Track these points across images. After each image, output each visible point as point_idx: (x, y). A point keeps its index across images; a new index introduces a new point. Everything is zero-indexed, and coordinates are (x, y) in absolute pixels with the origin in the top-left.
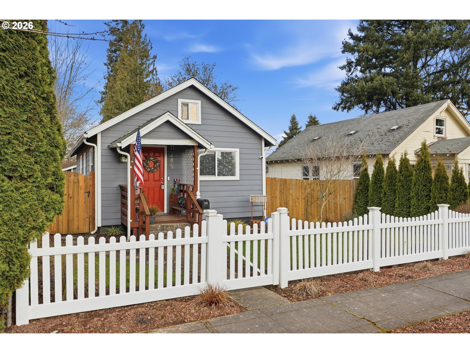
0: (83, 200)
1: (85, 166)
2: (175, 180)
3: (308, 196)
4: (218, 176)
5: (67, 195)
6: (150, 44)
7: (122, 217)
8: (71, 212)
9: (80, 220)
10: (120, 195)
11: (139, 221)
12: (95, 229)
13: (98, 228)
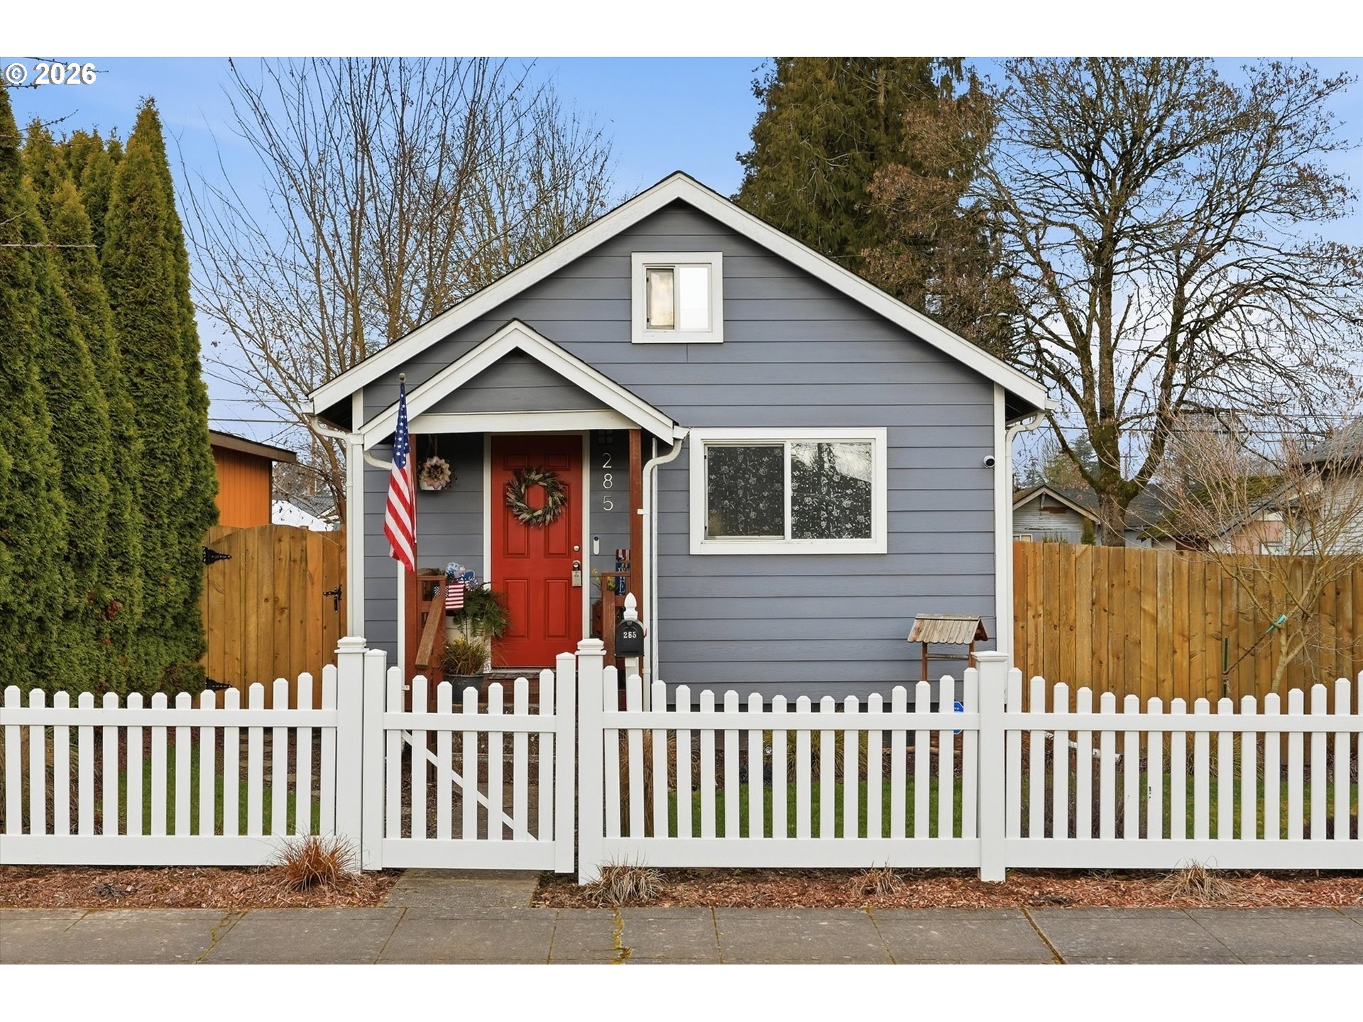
0: (320, 617)
2: (620, 554)
3: (1237, 625)
4: (794, 536)
5: (271, 601)
8: (283, 657)
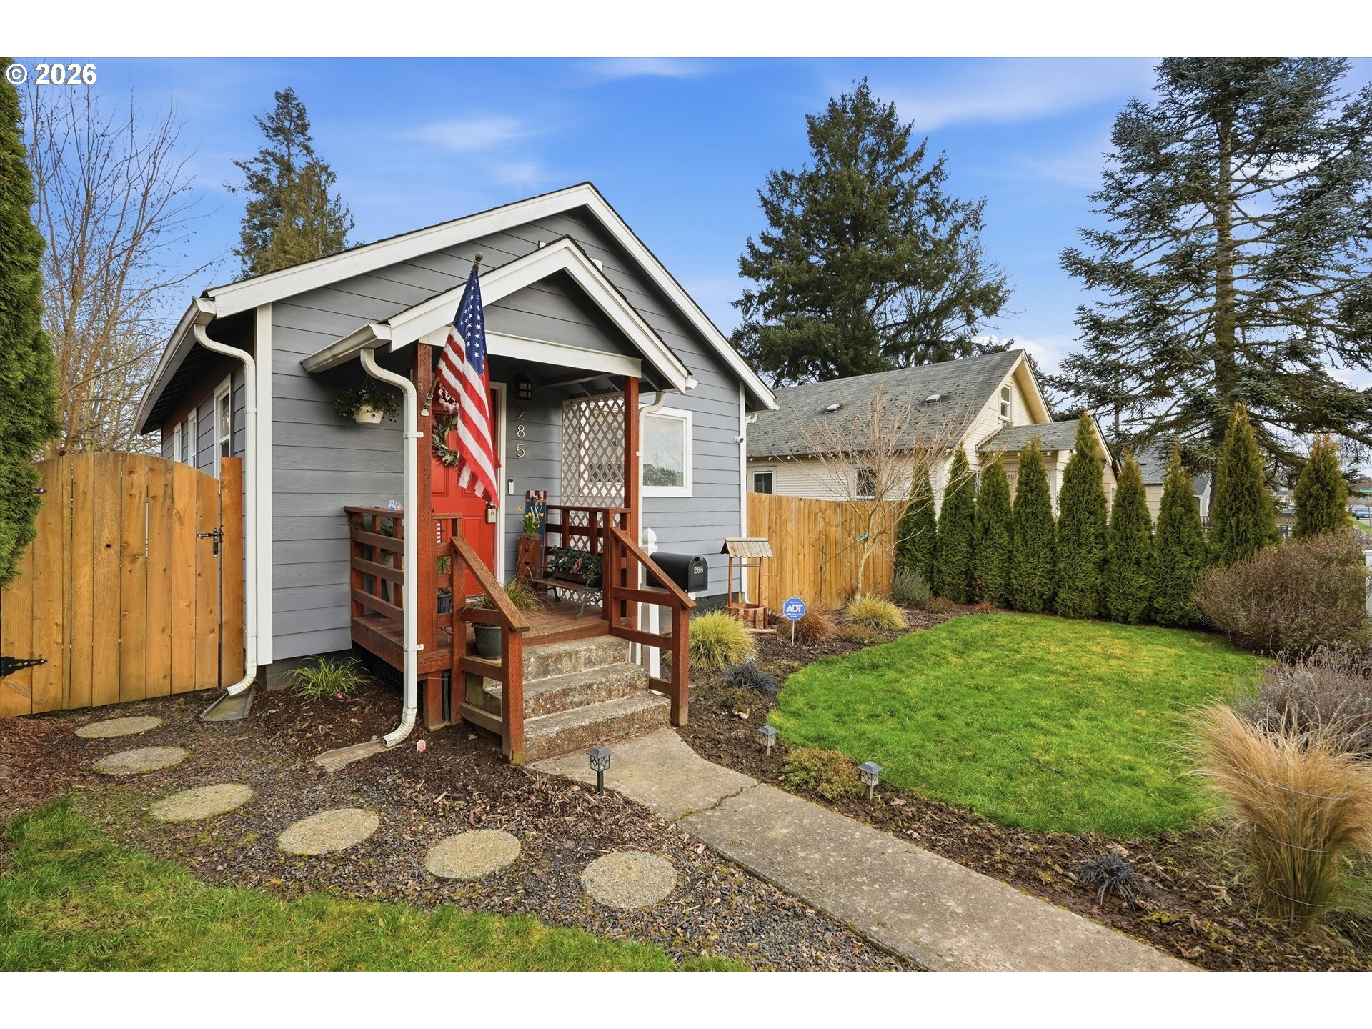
0: (193, 563)
1: (192, 453)
2: (532, 494)
5: (116, 547)
6: (349, 217)
7: (353, 622)
8: (135, 615)
9: (176, 641)
10: (348, 544)
11: (451, 646)
12: (244, 673)
13: (261, 670)
